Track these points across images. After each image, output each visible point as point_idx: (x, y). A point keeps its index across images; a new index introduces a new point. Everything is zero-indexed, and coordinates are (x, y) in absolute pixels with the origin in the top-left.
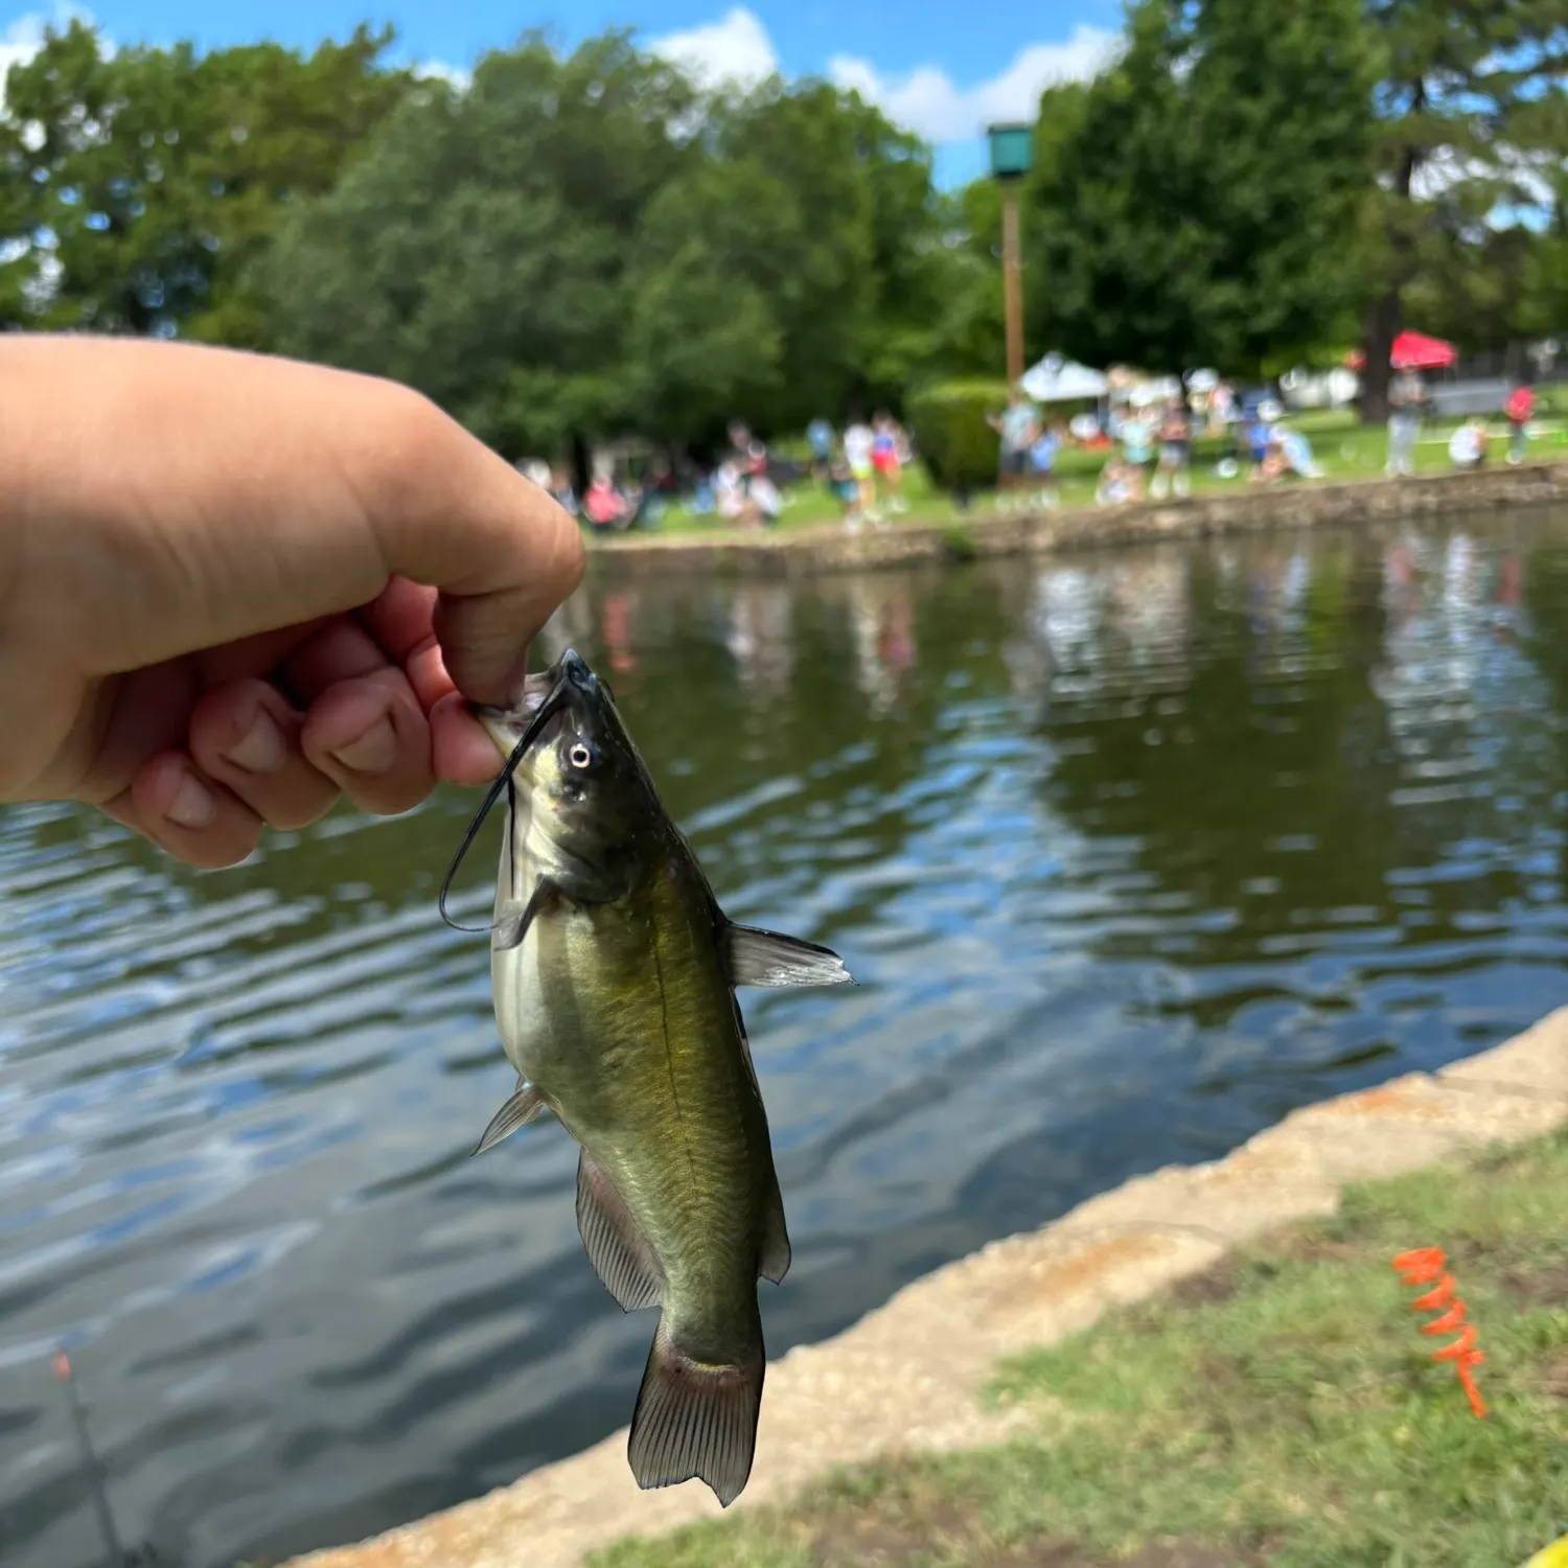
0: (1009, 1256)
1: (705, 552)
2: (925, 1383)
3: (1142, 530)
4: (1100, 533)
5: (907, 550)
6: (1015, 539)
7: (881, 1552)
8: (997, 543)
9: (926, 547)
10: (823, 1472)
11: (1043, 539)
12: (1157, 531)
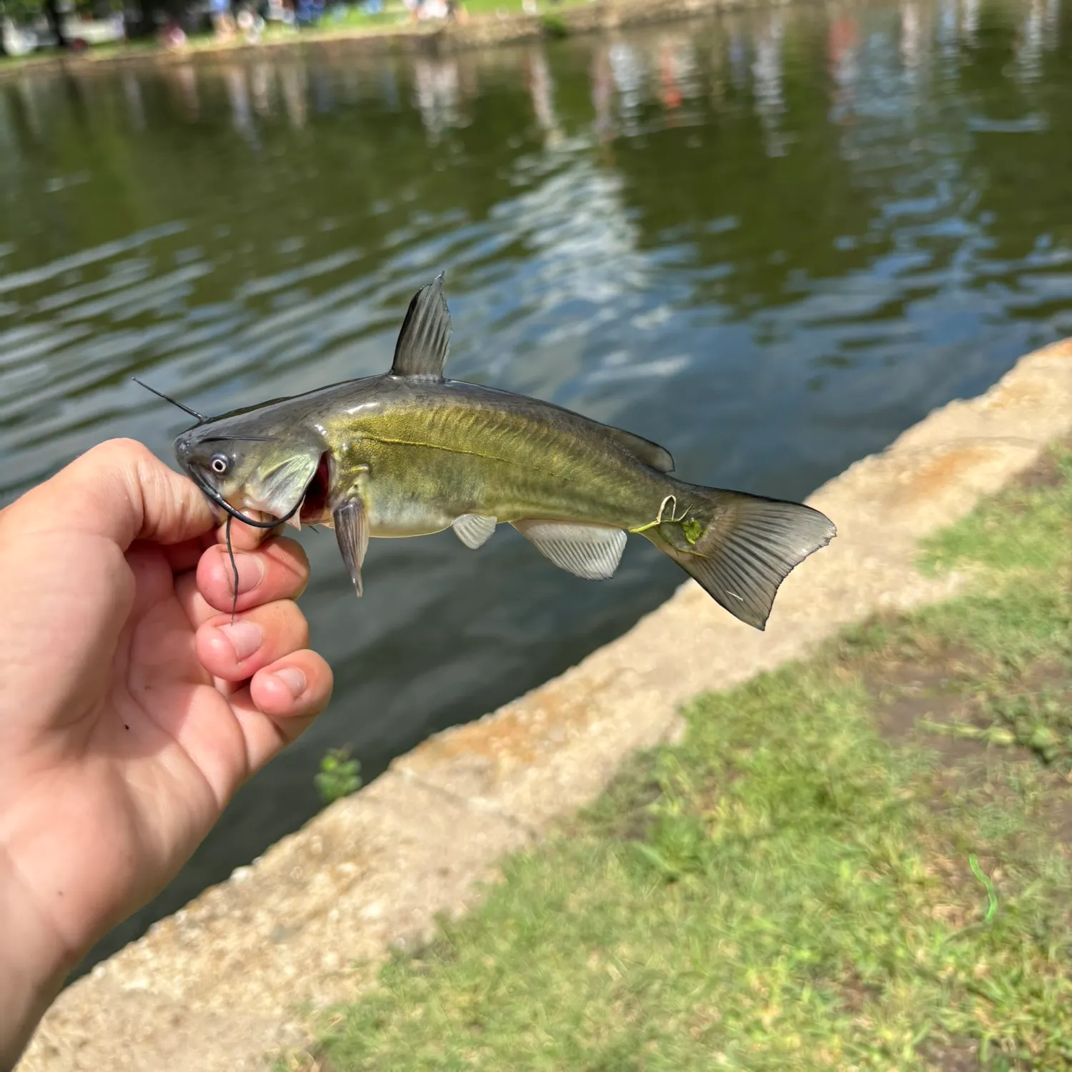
0: (872, 471)
1: (379, 39)
2: (870, 563)
3: (677, 12)
4: (649, 14)
5: (520, 31)
6: (593, 22)
7: (917, 682)
8: (581, 24)
9: (531, 29)
10: (832, 633)
11: (612, 20)
12: (687, 12)
